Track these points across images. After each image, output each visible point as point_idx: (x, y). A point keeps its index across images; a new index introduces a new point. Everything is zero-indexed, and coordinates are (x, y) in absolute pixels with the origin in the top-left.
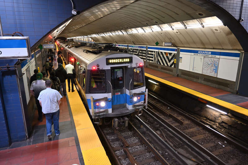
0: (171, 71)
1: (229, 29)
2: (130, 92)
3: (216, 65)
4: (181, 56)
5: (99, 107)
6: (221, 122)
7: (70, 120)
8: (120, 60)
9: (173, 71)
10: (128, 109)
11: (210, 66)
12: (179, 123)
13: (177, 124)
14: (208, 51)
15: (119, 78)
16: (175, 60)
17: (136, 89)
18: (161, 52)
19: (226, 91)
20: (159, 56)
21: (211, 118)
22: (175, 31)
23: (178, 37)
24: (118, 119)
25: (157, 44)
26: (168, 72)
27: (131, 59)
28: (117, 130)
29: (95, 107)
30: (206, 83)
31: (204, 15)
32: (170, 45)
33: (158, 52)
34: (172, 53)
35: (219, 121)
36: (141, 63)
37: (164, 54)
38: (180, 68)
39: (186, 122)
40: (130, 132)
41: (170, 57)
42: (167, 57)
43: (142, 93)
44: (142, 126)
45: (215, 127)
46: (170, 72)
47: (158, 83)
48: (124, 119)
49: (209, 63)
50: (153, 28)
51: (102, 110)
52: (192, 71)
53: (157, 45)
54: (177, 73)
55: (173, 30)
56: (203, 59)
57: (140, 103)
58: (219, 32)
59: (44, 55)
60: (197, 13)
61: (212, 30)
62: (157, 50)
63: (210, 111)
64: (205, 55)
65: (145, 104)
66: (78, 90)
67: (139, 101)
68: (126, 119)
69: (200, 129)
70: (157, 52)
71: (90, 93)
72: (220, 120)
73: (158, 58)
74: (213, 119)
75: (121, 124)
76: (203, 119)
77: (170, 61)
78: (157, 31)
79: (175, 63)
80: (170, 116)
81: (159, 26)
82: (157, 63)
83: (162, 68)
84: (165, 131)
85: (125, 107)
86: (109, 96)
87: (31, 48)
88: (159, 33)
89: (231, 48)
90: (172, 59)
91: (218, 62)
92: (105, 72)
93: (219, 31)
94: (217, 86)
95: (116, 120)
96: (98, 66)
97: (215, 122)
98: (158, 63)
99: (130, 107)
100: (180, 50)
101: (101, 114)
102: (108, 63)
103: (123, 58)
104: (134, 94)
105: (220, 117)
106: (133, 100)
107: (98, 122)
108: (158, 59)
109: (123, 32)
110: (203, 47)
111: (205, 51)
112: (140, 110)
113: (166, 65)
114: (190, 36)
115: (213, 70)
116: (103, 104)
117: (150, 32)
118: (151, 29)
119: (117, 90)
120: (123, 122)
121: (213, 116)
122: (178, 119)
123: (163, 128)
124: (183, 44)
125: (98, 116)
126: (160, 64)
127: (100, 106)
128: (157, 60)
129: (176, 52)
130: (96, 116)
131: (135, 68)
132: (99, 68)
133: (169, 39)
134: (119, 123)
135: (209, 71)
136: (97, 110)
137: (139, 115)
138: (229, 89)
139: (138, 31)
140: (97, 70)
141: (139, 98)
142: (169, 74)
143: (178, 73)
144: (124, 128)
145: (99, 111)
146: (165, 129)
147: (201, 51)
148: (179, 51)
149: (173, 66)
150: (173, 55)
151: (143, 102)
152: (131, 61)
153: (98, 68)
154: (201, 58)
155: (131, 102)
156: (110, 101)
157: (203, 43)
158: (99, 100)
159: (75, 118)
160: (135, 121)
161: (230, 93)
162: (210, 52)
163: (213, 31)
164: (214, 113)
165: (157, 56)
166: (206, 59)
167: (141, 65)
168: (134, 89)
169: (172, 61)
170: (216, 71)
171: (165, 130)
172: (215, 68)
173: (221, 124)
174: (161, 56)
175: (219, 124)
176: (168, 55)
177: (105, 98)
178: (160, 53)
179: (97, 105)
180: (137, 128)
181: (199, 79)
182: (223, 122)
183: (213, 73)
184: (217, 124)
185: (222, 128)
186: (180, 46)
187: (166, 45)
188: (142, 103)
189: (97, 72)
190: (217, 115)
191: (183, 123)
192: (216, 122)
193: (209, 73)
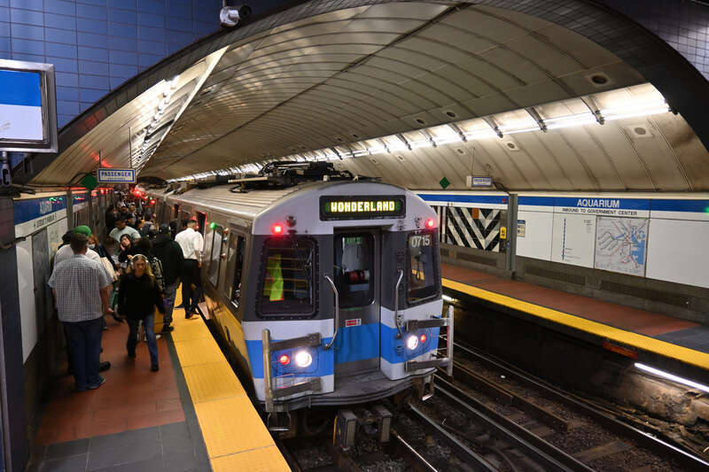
0: (492, 262)
1: (685, 123)
2: (397, 317)
3: (640, 241)
4: (520, 217)
5: (289, 370)
6: (696, 418)
7: (184, 419)
8: (367, 205)
9: (498, 262)
10: (388, 379)
11: (620, 243)
12: (551, 427)
13: (547, 431)
14: (610, 199)
15: (348, 274)
16: (503, 229)
17: (414, 305)
18: (458, 209)
19: (683, 320)
20: (449, 219)
21: (656, 408)
22: (505, 141)
23: (511, 159)
24: (355, 414)
25: (445, 184)
26: (479, 265)
27: (401, 201)
28: (345, 455)
29: (277, 370)
30: (608, 296)
31: (610, 82)
32: (489, 184)
33: (447, 208)
34: (491, 210)
35: (685, 419)
36: (429, 220)
37: (466, 212)
38: (519, 252)
39: (575, 423)
40: (392, 463)
41: (487, 223)
42: (477, 221)
43: (434, 322)
44: (431, 442)
45: (675, 436)
46: (490, 268)
47: (456, 300)
48: (376, 414)
49: (617, 234)
50: (435, 136)
51: (299, 381)
52: (558, 259)
53: (444, 190)
54: (511, 269)
55: (501, 136)
56: (593, 222)
57: (427, 357)
58: (647, 138)
59: (96, 217)
60: (589, 78)
61: (626, 132)
62: (444, 204)
63: (648, 382)
64: (601, 209)
65: (445, 359)
66: (207, 317)
67: (423, 348)
68: (385, 412)
69: (628, 446)
70: (444, 209)
71: (262, 318)
72: (687, 414)
73: (447, 227)
74: (663, 411)
75: (368, 431)
76: (627, 412)
77: (485, 233)
78: (446, 145)
79: (505, 237)
80: (518, 404)
81: (455, 126)
82: (443, 241)
83: (461, 256)
84: (514, 454)
85: (378, 368)
86: (325, 328)
87: (59, 133)
88: (453, 152)
89: (686, 186)
90: (492, 226)
91: (645, 229)
92: (316, 242)
93: (648, 134)
94: (647, 304)
95: (350, 416)
96: (292, 222)
97: (669, 419)
98: (449, 242)
99: (395, 371)
100: (516, 200)
101: (294, 396)
102: (326, 215)
103: (375, 199)
104: (411, 322)
105: (688, 402)
106: (406, 346)
107: (282, 427)
108: (448, 230)
109: (341, 153)
110: (591, 187)
111: (598, 199)
112: (428, 380)
113: (473, 245)
114: (550, 152)
115: (630, 255)
116: (303, 359)
117: (422, 149)
118: (431, 139)
119: (352, 309)
120: (375, 425)
121: (661, 399)
122: (545, 413)
123: (504, 445)
124: (526, 180)
125: (285, 402)
126: (455, 243)
127: (295, 365)
128: (444, 232)
129: (504, 207)
130: (277, 403)
131: (412, 233)
132: (295, 231)
133: (483, 167)
134: (360, 429)
135: (617, 258)
136: (281, 382)
137: (425, 398)
138: (689, 313)
139: (386, 148)
140: (287, 237)
141: (423, 338)
142: (485, 271)
143: (514, 270)
144: (370, 449)
145: (288, 385)
146: (511, 448)
147: (588, 199)
148: (513, 203)
149: (496, 249)
150: (495, 214)
151: (435, 352)
152: (400, 212)
153: (290, 231)
154: (589, 221)
155: (400, 353)
156: (329, 348)
157: (592, 177)
158: (290, 345)
159: (201, 411)
160: (403, 422)
161: (698, 325)
162: (616, 200)
163: (629, 136)
164: (664, 389)
165: (444, 219)
166: (606, 223)
167: (431, 224)
168: (410, 306)
169: (493, 234)
170: (641, 256)
171: (514, 451)
172: (635, 249)
173: (695, 429)
174: (458, 219)
175: (688, 426)
176: (481, 216)
177: (311, 335)
178: (453, 211)
179: (283, 364)
180: (416, 446)
181: (584, 284)
182: (700, 421)
183: (632, 264)
184: (681, 427)
185: (700, 442)
186: (516, 187)
187: (475, 183)
188: (433, 355)
189: (290, 244)
190: (675, 396)
191: (566, 425)
192: (674, 422)
193: (617, 263)
